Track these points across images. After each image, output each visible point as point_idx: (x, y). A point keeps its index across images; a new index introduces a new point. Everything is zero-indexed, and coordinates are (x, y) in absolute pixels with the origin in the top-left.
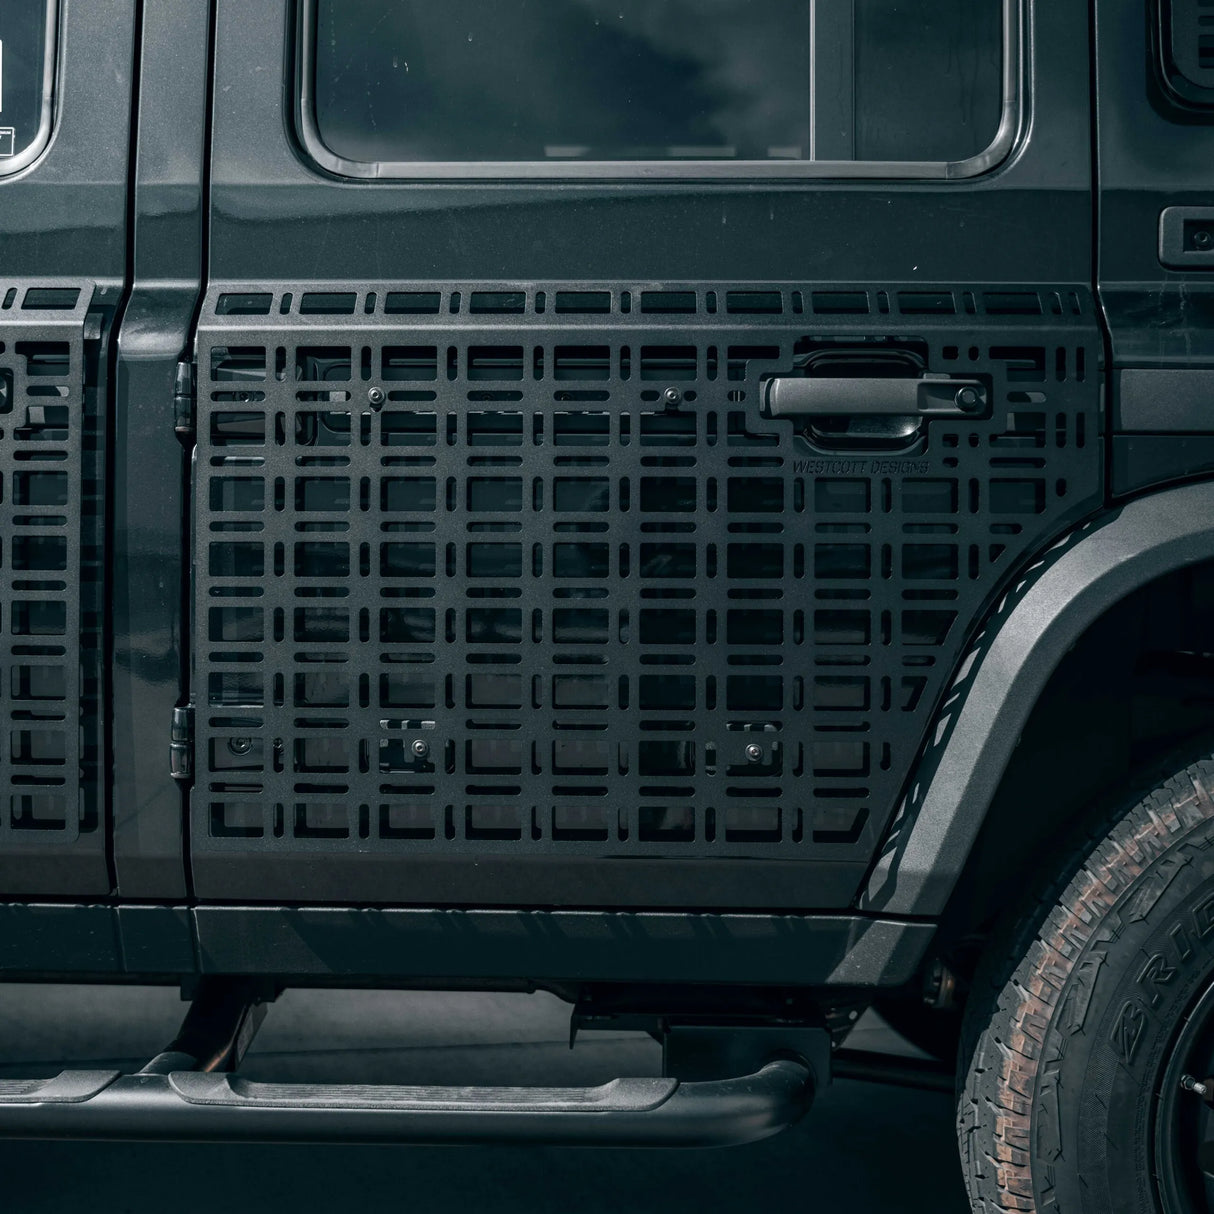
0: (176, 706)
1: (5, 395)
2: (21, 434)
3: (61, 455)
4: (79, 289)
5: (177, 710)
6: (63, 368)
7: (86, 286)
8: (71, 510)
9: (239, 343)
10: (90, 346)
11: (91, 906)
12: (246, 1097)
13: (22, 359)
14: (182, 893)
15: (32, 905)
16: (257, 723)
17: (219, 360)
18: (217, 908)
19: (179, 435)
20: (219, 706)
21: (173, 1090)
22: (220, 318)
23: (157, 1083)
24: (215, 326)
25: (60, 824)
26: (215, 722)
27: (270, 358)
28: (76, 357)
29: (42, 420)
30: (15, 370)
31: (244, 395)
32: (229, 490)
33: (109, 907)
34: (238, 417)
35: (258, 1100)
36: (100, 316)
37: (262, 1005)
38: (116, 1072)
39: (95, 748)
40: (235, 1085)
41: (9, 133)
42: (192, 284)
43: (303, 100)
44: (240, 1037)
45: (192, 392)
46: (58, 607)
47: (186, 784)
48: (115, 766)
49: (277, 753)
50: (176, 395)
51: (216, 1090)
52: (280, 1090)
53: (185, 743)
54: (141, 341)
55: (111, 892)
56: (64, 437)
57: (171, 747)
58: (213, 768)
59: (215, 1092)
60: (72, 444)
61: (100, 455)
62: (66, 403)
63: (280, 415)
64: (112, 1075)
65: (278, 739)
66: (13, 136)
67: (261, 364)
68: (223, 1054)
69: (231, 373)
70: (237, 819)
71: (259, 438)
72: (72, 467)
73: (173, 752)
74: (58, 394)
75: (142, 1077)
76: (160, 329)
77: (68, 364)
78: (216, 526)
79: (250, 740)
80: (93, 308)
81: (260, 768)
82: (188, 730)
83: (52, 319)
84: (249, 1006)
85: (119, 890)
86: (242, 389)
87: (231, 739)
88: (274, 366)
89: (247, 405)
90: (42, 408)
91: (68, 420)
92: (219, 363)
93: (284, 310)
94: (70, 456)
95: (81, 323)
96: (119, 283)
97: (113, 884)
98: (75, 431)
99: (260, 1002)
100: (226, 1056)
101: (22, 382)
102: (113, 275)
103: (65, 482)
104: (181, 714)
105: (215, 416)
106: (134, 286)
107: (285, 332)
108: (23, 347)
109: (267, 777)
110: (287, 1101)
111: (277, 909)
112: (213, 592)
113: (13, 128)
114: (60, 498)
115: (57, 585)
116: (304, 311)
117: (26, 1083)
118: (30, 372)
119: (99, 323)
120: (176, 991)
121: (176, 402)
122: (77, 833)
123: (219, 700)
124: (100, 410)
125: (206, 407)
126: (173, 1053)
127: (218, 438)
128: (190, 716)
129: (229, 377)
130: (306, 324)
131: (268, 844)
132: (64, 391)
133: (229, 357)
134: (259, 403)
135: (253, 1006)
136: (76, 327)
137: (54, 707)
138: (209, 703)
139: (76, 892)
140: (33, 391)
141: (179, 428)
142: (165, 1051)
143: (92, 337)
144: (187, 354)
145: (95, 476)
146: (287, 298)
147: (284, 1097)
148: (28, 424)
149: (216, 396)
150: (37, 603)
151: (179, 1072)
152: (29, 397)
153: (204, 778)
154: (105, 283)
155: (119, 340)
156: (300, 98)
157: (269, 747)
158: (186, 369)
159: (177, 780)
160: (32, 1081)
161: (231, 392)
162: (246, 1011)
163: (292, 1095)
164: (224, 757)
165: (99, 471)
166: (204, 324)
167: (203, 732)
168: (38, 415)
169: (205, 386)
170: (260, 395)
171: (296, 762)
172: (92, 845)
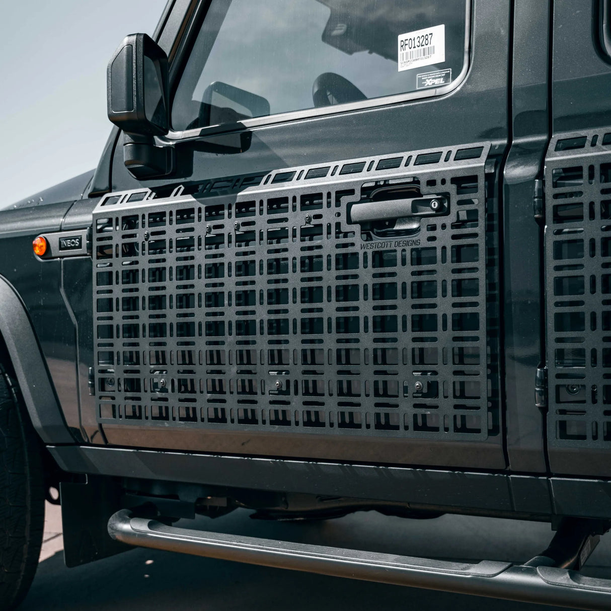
0: (539, 368)
1: (446, 206)
2: (454, 226)
3: (475, 235)
4: (483, 147)
5: (539, 370)
6: (475, 189)
7: (487, 145)
8: (481, 264)
9: (568, 166)
10: (489, 177)
11: (496, 475)
12: (579, 583)
13: (454, 187)
14: (544, 470)
15: (466, 473)
16: (582, 377)
17: (557, 176)
18: (563, 479)
19: (537, 219)
20: (561, 368)
21: (539, 575)
22: (558, 153)
23: (531, 572)
24: (555, 158)
25: (478, 431)
26: (558, 376)
27: (586, 173)
28: (481, 182)
29: (466, 218)
30: (451, 193)
31: (571, 195)
32: (565, 248)
33: (505, 476)
34: (568, 207)
35: (585, 586)
36: (494, 160)
37: (596, 536)
38: (509, 564)
39: (497, 390)
40: (572, 576)
41: (449, 72)
42: (544, 138)
43: (604, 25)
44: (582, 553)
45: (542, 195)
46: (475, 316)
47: (544, 410)
48: (507, 401)
49: (594, 394)
50: (535, 198)
51: (562, 578)
52: (598, 582)
53: (542, 388)
54: (515, 172)
55: (506, 468)
56: (476, 225)
57: (535, 390)
58: (558, 401)
59: (561, 579)
60: (480, 229)
61: (496, 234)
62: (477, 208)
63: (592, 204)
64: (507, 565)
65: (594, 386)
66: (451, 73)
67: (581, 177)
68: (572, 561)
69: (564, 183)
70: (572, 430)
71: (580, 218)
72: (481, 241)
73: (536, 393)
74: (473, 203)
75: (523, 567)
76: (525, 163)
77: (477, 187)
78: (558, 268)
79: (579, 386)
80: (490, 157)
81: (584, 402)
82: (544, 381)
83: (469, 164)
84: (588, 536)
85: (510, 467)
86: (570, 191)
87: (568, 385)
88: (588, 176)
89: (574, 200)
90: (465, 211)
91: (478, 216)
92: (557, 178)
93: (593, 144)
94: (479, 235)
95: (484, 164)
96: (505, 142)
97: (507, 464)
98: (482, 222)
99: (595, 535)
100: (573, 562)
101: (455, 198)
102: (502, 138)
103: (477, 250)
104: (540, 372)
105: (556, 208)
106: (513, 142)
107: (593, 157)
108: (454, 180)
109: (588, 406)
110: (601, 588)
111: (596, 481)
112: (557, 304)
113: (451, 69)
114: (475, 258)
115: (475, 304)
116: (604, 144)
117: (465, 565)
118: (458, 193)
119: (494, 164)
120: (549, 525)
121: (535, 202)
122: (486, 435)
123: (562, 364)
124: (496, 210)
125: (550, 203)
126: (542, 557)
127: (558, 219)
128: (545, 373)
129: (563, 185)
130: (606, 150)
131: (589, 444)
132: (476, 201)
133: (563, 175)
134: (580, 198)
135: (591, 536)
136: (481, 167)
137: (474, 368)
138: (556, 366)
139: (488, 467)
140: (460, 203)
141: (537, 216)
142: (539, 555)
143: (490, 172)
144: (540, 175)
145: (493, 245)
146: (595, 137)
147: (600, 586)
148: (458, 221)
149: (556, 196)
150: (466, 314)
151: (542, 567)
152: (458, 206)
153: (553, 407)
154: (497, 143)
155: (504, 172)
156: (603, 24)
157: (589, 390)
158: (539, 183)
159: (539, 408)
160: (468, 564)
161: (565, 193)
162: (586, 538)
163: (605, 585)
164: (564, 395)
165: (496, 243)
166: (548, 158)
167: (553, 382)
168: (463, 216)
169: (549, 190)
170: (580, 193)
171: (605, 399)
172: (495, 442)
